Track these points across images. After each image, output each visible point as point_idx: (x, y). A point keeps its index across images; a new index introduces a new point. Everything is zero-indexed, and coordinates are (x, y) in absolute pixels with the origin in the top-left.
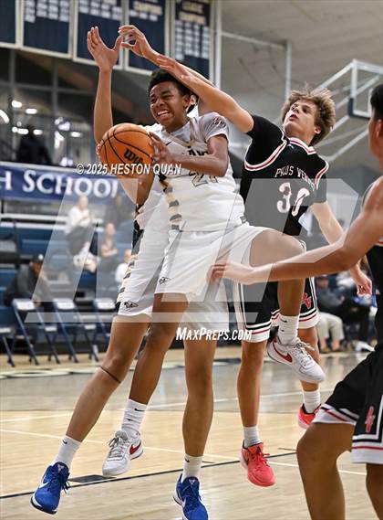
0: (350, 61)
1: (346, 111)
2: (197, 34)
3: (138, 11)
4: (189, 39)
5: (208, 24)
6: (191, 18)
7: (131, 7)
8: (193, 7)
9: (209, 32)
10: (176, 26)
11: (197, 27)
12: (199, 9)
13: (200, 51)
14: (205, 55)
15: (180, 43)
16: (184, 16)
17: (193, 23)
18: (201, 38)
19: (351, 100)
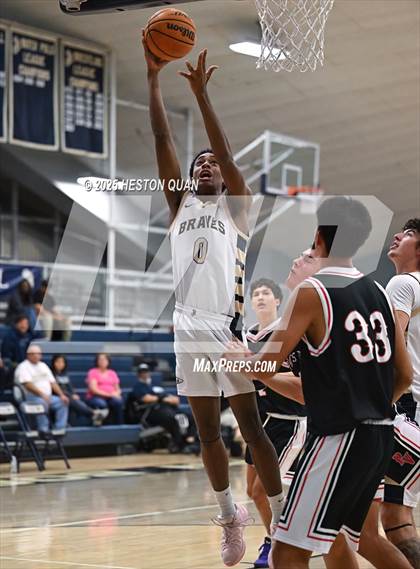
0: (262, 133)
1: (258, 188)
2: (89, 101)
3: (24, 77)
4: (80, 107)
5: (101, 90)
6: (82, 83)
7: (16, 72)
8: (84, 72)
9: (102, 100)
10: (66, 93)
11: (89, 94)
12: (91, 73)
13: (93, 120)
14: (98, 126)
15: (70, 112)
16: (74, 82)
17: (85, 90)
18: (93, 106)
19: (264, 177)
